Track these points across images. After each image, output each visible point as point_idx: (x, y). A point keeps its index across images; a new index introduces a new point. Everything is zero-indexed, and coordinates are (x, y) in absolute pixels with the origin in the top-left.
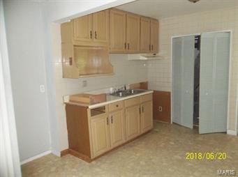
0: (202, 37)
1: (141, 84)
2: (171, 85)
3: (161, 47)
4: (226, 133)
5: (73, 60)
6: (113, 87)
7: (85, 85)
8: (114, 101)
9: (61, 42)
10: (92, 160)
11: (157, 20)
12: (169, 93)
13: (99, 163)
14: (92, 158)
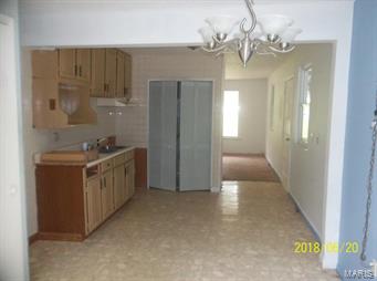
0: (183, 84)
1: (110, 138)
2: (147, 139)
3: (134, 91)
4: (209, 191)
5: (57, 102)
6: (87, 141)
7: (57, 139)
8: (104, 159)
9: (31, 75)
10: (86, 237)
11: (130, 56)
12: (145, 150)
13: (95, 240)
14: (87, 233)
